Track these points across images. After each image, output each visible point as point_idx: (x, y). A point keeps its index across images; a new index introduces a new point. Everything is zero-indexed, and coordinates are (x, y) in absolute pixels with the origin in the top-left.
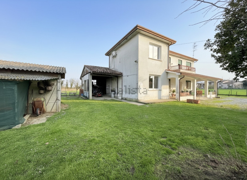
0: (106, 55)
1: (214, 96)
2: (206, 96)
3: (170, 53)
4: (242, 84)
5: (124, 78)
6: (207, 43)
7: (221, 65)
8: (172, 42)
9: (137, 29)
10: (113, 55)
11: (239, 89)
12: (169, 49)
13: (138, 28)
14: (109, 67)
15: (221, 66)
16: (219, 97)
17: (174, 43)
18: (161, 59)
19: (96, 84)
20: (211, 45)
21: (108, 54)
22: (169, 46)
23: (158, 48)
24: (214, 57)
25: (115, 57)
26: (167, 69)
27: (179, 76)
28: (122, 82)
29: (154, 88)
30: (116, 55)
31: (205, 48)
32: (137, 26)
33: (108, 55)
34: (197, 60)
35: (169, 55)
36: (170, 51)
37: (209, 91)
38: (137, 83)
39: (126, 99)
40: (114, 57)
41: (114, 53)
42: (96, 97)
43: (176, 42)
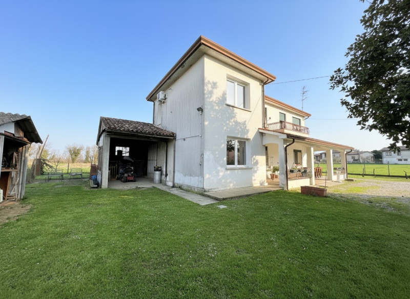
0: (148, 100)
1: (342, 177)
2: (330, 179)
3: (265, 100)
4: (373, 155)
5: (179, 143)
6: (335, 76)
7: (359, 120)
8: (268, 78)
9: (200, 45)
10: (159, 99)
11: (368, 163)
12: (263, 91)
13: (202, 41)
14: (152, 123)
15: (359, 123)
16: (352, 180)
17: (273, 81)
18: (250, 108)
19: (128, 155)
20: (342, 81)
21: (152, 98)
22: (263, 86)
23: (244, 87)
24: (347, 106)
25: (164, 102)
26: (262, 128)
27: (285, 141)
28: (175, 151)
29: (239, 164)
30: (165, 99)
31: (331, 86)
32: (200, 39)
33: (151, 101)
34: (310, 115)
35: (264, 103)
36: (266, 97)
37: (335, 169)
38: (202, 155)
39: (180, 187)
40: (162, 102)
41: (161, 95)
42: (122, 181)
43: (275, 78)
